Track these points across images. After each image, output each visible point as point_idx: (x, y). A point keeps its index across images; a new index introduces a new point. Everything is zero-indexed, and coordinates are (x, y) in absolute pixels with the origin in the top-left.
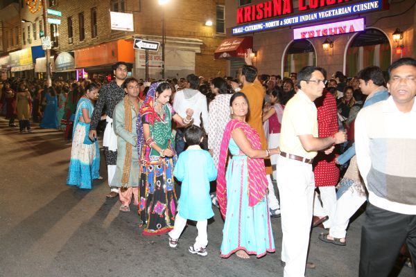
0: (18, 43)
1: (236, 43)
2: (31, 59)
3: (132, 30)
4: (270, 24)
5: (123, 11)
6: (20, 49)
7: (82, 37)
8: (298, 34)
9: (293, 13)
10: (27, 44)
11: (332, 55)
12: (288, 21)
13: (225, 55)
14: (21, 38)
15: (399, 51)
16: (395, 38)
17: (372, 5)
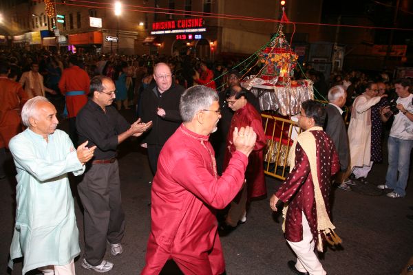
0: (29, 26)
1: (152, 39)
2: (40, 38)
3: (101, 26)
4: (167, 32)
5: (96, 16)
6: (31, 31)
7: (72, 27)
9: (176, 29)
10: (36, 28)
12: (174, 31)
13: (147, 44)
14: (31, 24)
15: (212, 49)
16: (211, 43)
17: (204, 30)
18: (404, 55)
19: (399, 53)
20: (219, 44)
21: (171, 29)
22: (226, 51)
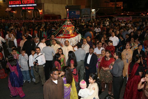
1: (10, 9)
4: (17, 6)
8: (23, 8)
9: (22, 4)
11: (30, 13)
12: (21, 6)
13: (8, 12)
15: (41, 13)
16: (40, 11)
17: (35, 5)
18: (122, 6)
19: (120, 5)
20: (44, 11)
21: (19, 5)
22: (47, 14)
